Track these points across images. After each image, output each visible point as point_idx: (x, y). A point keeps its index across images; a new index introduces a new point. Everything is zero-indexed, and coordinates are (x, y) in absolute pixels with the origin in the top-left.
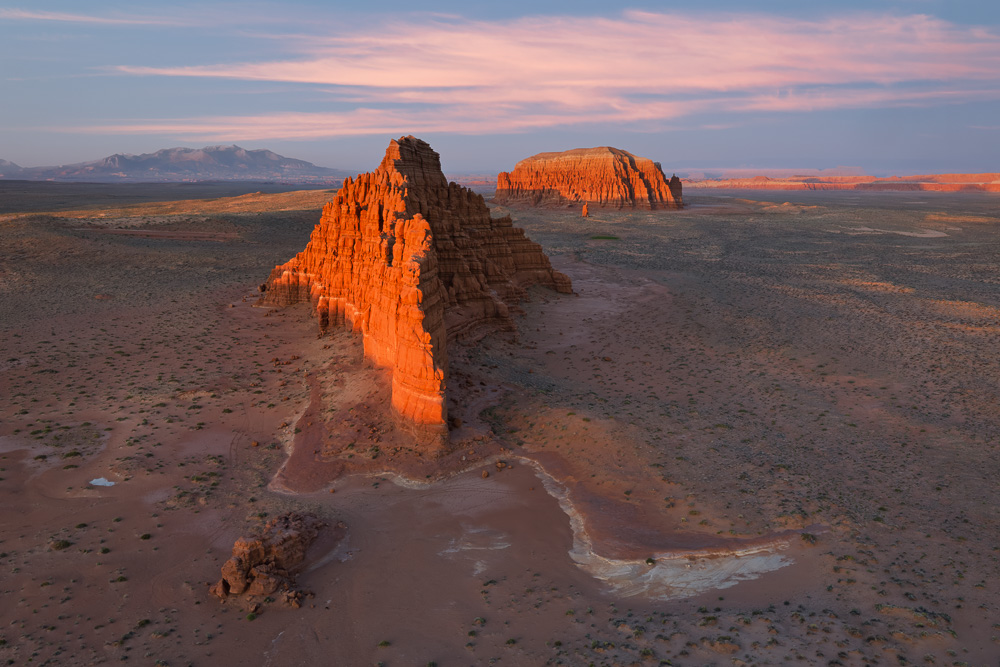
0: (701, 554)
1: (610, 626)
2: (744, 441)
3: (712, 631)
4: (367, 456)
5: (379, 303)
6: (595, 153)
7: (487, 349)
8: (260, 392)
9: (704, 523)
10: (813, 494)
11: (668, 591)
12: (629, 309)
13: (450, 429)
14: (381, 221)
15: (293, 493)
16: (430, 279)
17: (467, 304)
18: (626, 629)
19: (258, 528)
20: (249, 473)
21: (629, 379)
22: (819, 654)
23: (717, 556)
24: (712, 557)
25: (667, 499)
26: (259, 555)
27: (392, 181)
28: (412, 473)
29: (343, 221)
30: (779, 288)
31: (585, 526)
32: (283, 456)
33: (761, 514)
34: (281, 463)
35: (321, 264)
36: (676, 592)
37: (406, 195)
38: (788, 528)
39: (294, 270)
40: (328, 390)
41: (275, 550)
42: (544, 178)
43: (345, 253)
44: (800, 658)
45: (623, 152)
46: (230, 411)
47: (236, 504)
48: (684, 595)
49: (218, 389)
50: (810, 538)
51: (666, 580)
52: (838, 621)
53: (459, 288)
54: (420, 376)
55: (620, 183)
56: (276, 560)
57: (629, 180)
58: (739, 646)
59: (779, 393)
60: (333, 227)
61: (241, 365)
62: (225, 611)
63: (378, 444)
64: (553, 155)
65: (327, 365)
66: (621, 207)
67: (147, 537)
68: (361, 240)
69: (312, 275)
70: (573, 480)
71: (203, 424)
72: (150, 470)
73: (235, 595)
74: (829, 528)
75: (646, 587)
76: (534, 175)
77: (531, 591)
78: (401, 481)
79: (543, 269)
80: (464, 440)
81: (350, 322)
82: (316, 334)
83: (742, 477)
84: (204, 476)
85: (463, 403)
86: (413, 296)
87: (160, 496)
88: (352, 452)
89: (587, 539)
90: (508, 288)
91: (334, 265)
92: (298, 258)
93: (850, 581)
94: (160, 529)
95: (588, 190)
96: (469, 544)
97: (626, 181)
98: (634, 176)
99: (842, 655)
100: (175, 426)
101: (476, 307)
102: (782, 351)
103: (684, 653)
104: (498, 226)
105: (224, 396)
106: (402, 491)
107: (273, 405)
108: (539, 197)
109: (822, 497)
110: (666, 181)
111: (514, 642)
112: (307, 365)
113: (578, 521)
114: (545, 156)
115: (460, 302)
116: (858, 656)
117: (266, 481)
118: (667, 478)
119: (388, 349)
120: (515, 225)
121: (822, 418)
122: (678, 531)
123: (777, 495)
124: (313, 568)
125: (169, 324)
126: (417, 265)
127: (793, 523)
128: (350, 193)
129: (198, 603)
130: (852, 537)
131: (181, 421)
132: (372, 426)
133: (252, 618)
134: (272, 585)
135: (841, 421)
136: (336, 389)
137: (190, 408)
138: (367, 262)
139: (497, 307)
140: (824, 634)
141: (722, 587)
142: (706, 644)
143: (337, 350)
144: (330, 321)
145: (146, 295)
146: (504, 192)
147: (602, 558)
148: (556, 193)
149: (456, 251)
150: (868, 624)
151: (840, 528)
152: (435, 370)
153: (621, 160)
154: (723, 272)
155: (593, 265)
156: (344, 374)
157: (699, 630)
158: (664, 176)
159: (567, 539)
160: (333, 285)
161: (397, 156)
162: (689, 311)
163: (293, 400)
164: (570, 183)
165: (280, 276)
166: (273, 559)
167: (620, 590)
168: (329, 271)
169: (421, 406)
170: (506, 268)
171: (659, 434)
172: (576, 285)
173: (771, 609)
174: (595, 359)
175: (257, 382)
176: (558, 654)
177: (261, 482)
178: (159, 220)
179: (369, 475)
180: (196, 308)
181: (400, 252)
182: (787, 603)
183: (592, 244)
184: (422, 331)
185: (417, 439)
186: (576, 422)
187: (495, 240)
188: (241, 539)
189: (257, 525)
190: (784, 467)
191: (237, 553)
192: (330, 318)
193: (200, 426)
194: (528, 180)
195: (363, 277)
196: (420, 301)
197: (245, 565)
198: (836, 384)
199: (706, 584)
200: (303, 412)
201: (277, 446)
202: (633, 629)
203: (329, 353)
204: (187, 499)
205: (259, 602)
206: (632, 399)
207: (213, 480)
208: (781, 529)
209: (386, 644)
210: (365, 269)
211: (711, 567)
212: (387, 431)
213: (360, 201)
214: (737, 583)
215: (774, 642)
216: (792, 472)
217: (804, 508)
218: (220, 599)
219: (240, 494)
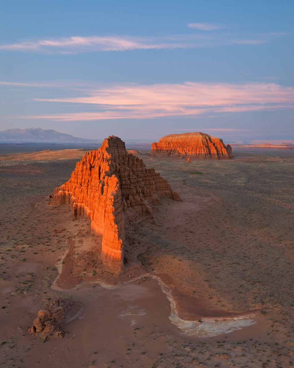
0: (220, 319)
1: (182, 348)
2: (244, 270)
3: (221, 350)
4: (91, 274)
5: (98, 209)
6: (194, 135)
7: (142, 227)
8: (48, 245)
9: (223, 306)
10: (268, 294)
11: (206, 334)
12: (203, 208)
13: (125, 264)
14: (100, 174)
15: (61, 290)
16: (118, 202)
17: (135, 207)
18: (188, 349)
19: (47, 305)
20: (44, 281)
21: (200, 241)
22: (260, 360)
23: (226, 320)
24: (224, 320)
25: (209, 296)
26: (48, 317)
27: (105, 157)
28: (108, 282)
29: (84, 172)
30: (268, 199)
31: (176, 306)
32: (58, 274)
33: (246, 302)
34: (57, 277)
35: (75, 189)
36: (209, 334)
37: (110, 163)
38: (256, 308)
39: (64, 190)
40: (76, 245)
41: (54, 314)
42: (172, 145)
43: (85, 185)
44: (252, 362)
45: (206, 134)
46: (36, 254)
47: (39, 294)
48: (212, 335)
49: (32, 244)
50: (264, 313)
51: (205, 329)
52: (269, 348)
53: (131, 200)
54: (113, 242)
55: (205, 148)
56: (54, 319)
57: (208, 146)
58: (230, 356)
59: (261, 249)
60: (80, 173)
61: (41, 233)
62: (34, 339)
63: (95, 269)
64: (176, 135)
65: (76, 234)
66: (205, 158)
67: (4, 308)
68: (91, 180)
69: (71, 193)
70: (173, 286)
71: (25, 259)
72: (5, 279)
73: (38, 332)
74: (272, 308)
75: (197, 332)
76: (168, 144)
77: (153, 333)
78: (104, 285)
79: (168, 190)
80: (130, 268)
81: (86, 214)
82: (72, 219)
83: (240, 287)
84: (26, 282)
85: (131, 252)
86: (111, 209)
87: (8, 290)
88: (85, 273)
89: (176, 312)
90: (152, 199)
91: (80, 190)
92: (65, 185)
93: (277, 331)
94: (9, 304)
95: (190, 150)
96: (130, 313)
97: (207, 147)
98: (211, 145)
99: (268, 361)
100: (14, 260)
101: (138, 208)
102: (265, 229)
103: (209, 359)
104: (149, 172)
105: (34, 247)
106: (104, 290)
107: (54, 251)
108: (170, 153)
109: (271, 295)
110: (225, 147)
111: (144, 353)
112: (68, 233)
113: (173, 304)
114: (172, 136)
115: (131, 206)
116: (274, 361)
117: (51, 285)
118: (210, 286)
119: (101, 228)
120: (156, 172)
121: (277, 260)
122: (212, 309)
123: (253, 294)
124: (68, 322)
125: (11, 213)
126: (112, 197)
127: (258, 306)
128: (88, 160)
129: (24, 335)
130: (281, 313)
131: (17, 257)
132: (93, 262)
133: (45, 342)
134: (52, 329)
135: (284, 262)
136: (79, 244)
137: (20, 252)
138: (93, 190)
139: (147, 208)
140: (263, 353)
141: (227, 332)
142: (217, 355)
143: (80, 227)
144: (78, 213)
145: (2, 199)
146: (154, 151)
147: (181, 320)
148: (177, 152)
149: (130, 185)
150: (281, 349)
151: (276, 309)
152: (119, 240)
153: (205, 138)
154: (245, 191)
155: (190, 187)
156: (83, 238)
157: (216, 350)
158: (224, 145)
159: (169, 312)
160: (80, 198)
161: (107, 145)
162: (228, 210)
163: (62, 249)
164: (183, 147)
165: (58, 192)
166: (53, 318)
167: (188, 333)
168: (78, 192)
169: (113, 254)
170: (152, 190)
171: (209, 267)
172: (182, 196)
173: (245, 342)
174: (187, 231)
175: (47, 240)
176: (161, 358)
177: (49, 285)
178: (7, 165)
179: (91, 283)
180: (22, 206)
181: (106, 189)
182: (251, 340)
183: (191, 176)
184: (114, 224)
185: (111, 268)
186: (176, 262)
187: (148, 178)
188: (41, 310)
189: (47, 303)
190: (258, 282)
191: (39, 316)
192: (78, 212)
193: (25, 260)
194: (165, 146)
195: (92, 196)
196: (114, 211)
197: (42, 321)
198: (285, 245)
199: (221, 331)
200: (66, 254)
201: (55, 269)
202: (190, 349)
203: (77, 228)
204: (19, 292)
205: (47, 335)
206: (200, 250)
207: (29, 284)
208: (253, 309)
209: (96, 353)
210: (93, 193)
211: (223, 324)
212: (99, 264)
213: (91, 163)
214: (233, 331)
215: (243, 355)
216: (261, 284)
217: (263, 300)
218: (32, 334)
219: (40, 290)
